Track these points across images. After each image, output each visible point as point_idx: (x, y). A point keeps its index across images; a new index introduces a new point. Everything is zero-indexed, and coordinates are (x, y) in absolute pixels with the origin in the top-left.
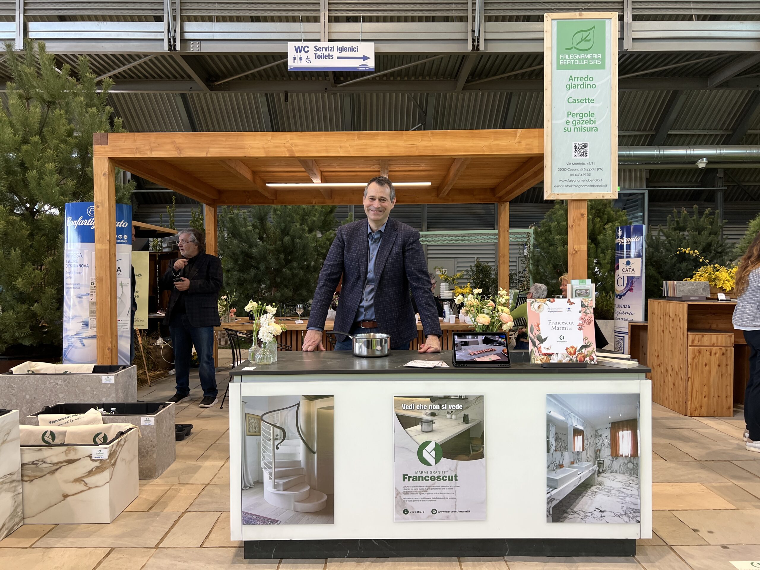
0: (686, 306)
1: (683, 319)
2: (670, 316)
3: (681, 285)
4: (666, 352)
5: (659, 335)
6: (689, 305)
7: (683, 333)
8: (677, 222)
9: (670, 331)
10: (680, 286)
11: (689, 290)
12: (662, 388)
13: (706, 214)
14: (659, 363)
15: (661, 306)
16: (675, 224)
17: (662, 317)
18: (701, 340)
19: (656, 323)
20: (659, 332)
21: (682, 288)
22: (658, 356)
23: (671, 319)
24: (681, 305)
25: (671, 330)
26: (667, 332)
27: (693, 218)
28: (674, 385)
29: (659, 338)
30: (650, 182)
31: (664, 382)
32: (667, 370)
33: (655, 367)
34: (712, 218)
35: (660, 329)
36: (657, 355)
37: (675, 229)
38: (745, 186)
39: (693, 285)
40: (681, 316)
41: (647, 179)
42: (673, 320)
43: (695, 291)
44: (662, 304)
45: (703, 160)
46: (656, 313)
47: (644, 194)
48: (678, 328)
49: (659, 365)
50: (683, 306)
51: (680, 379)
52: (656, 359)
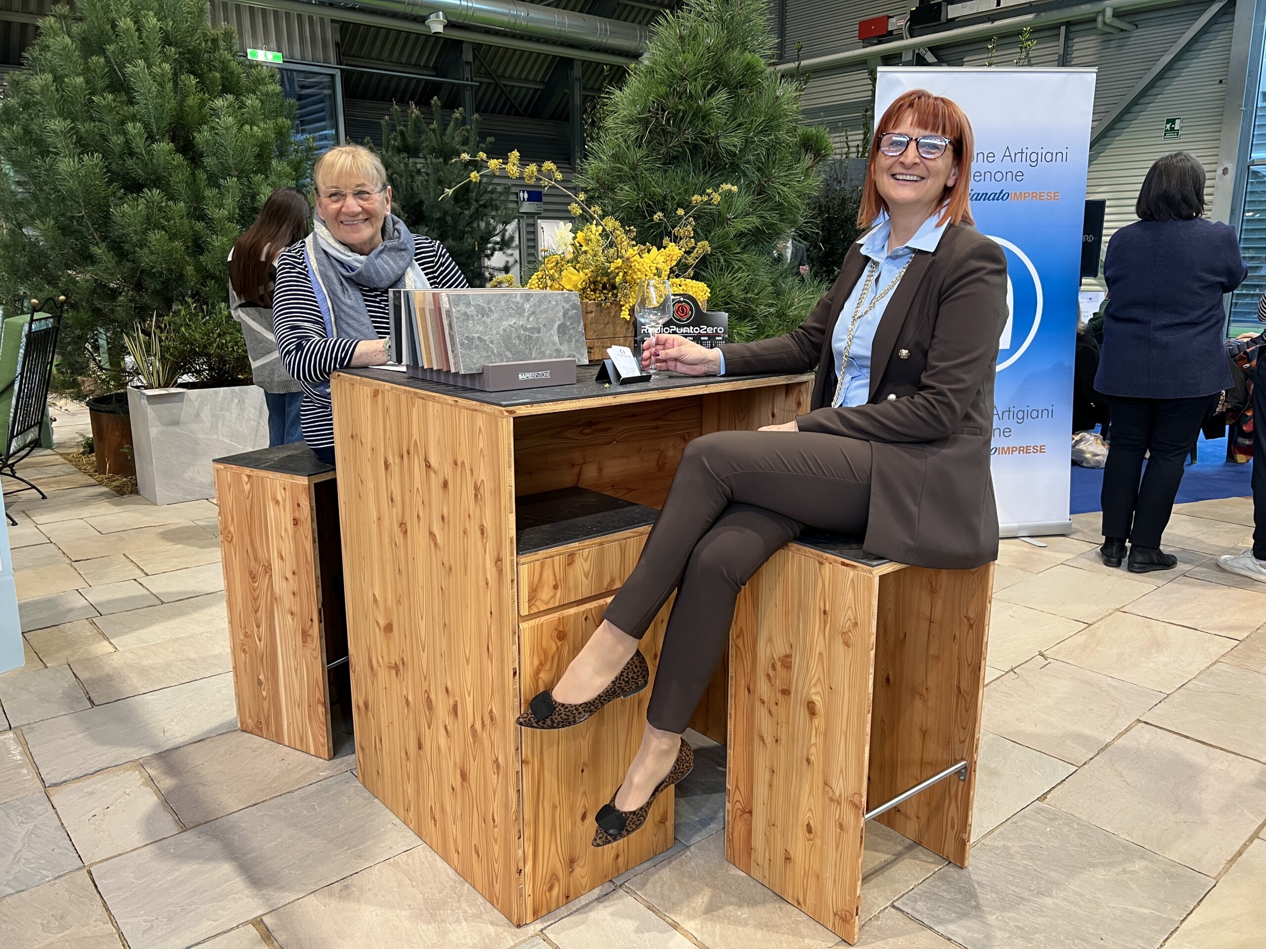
0: (507, 428)
1: (497, 491)
2: (428, 466)
3: (471, 310)
4: (422, 624)
5: (386, 540)
6: (519, 422)
7: (499, 560)
8: (402, 133)
9: (432, 534)
10: (467, 317)
11: (506, 339)
12: (411, 766)
13: (457, 119)
14: (395, 658)
15: (386, 410)
16: (399, 138)
17: (394, 460)
18: (565, 579)
19: (371, 485)
20: (386, 523)
21: (476, 329)
22: (389, 628)
23: (436, 482)
24: (480, 421)
25: (436, 531)
26: (419, 535)
27: (432, 127)
28: (464, 776)
29: (388, 555)
30: (343, 52)
31: (420, 746)
32: (429, 700)
33: (382, 673)
34: (467, 131)
35: (391, 517)
36: (382, 623)
37: (399, 151)
38: (506, 86)
39: (520, 311)
40: (483, 474)
41: (337, 44)
42: (445, 485)
43: (530, 337)
44: (390, 399)
45: (438, 17)
46: (367, 439)
47: (333, 76)
48: (474, 532)
49: (396, 668)
50: (493, 420)
51: (489, 764)
52: (379, 635)
